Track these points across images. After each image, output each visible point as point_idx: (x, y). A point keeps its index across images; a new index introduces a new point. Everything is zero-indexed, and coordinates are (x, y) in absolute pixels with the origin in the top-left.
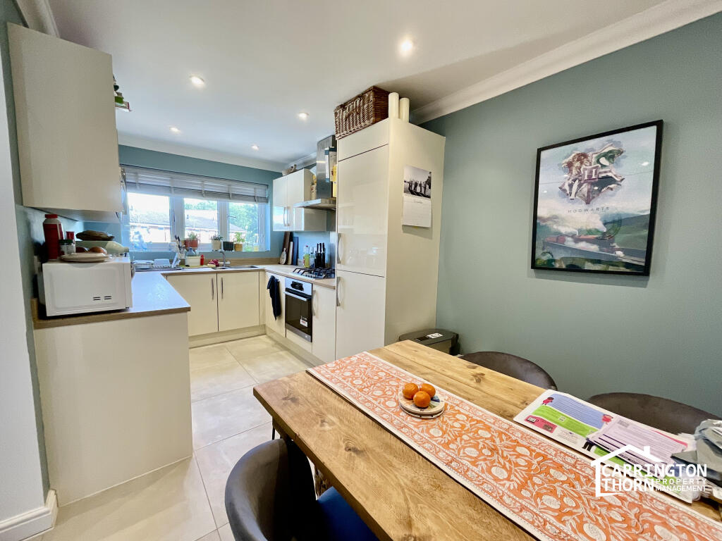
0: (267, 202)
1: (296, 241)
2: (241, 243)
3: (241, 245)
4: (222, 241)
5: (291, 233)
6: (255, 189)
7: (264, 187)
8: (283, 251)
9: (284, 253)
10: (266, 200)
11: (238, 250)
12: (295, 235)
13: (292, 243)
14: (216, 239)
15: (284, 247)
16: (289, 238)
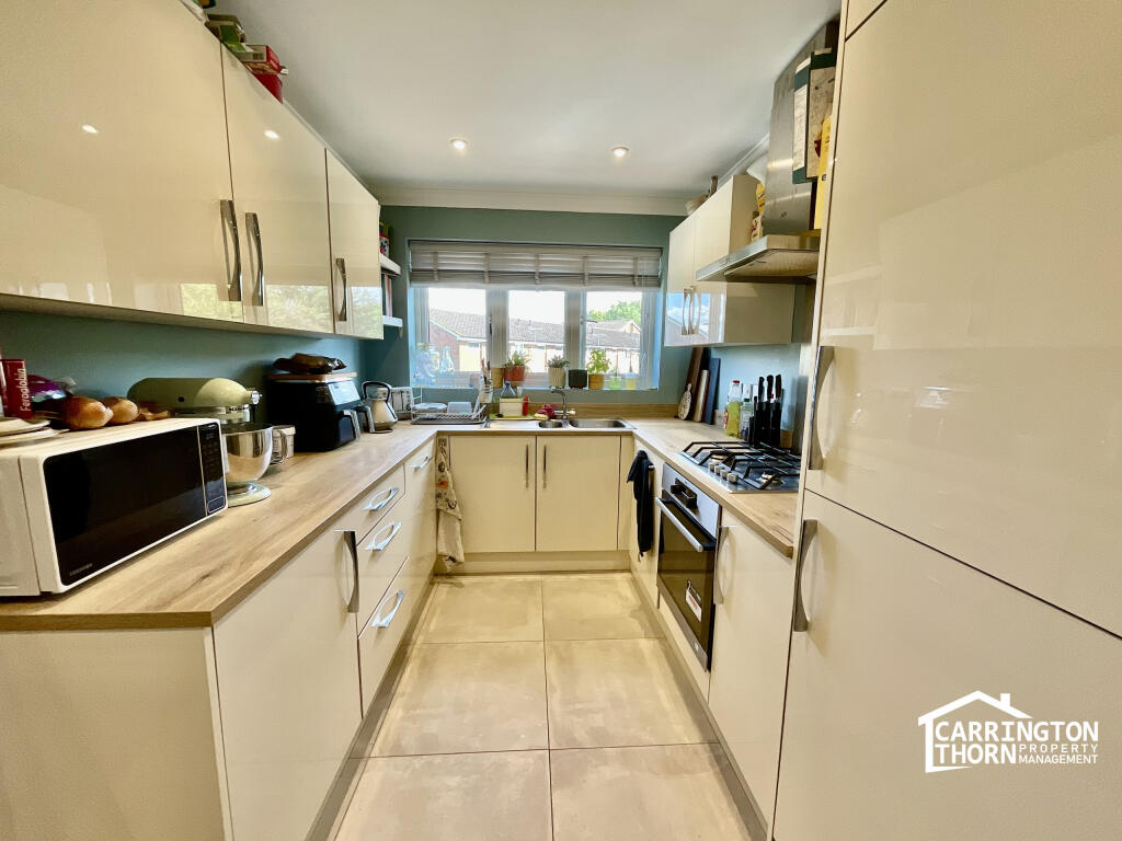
0: (660, 286)
1: (714, 367)
2: (602, 372)
3: (602, 376)
4: (566, 369)
5: (706, 350)
6: (635, 259)
7: (655, 255)
8: (686, 389)
9: (688, 394)
10: (657, 280)
11: (594, 385)
12: (714, 355)
13: (705, 372)
14: (556, 365)
15: (688, 381)
16: (701, 361)
